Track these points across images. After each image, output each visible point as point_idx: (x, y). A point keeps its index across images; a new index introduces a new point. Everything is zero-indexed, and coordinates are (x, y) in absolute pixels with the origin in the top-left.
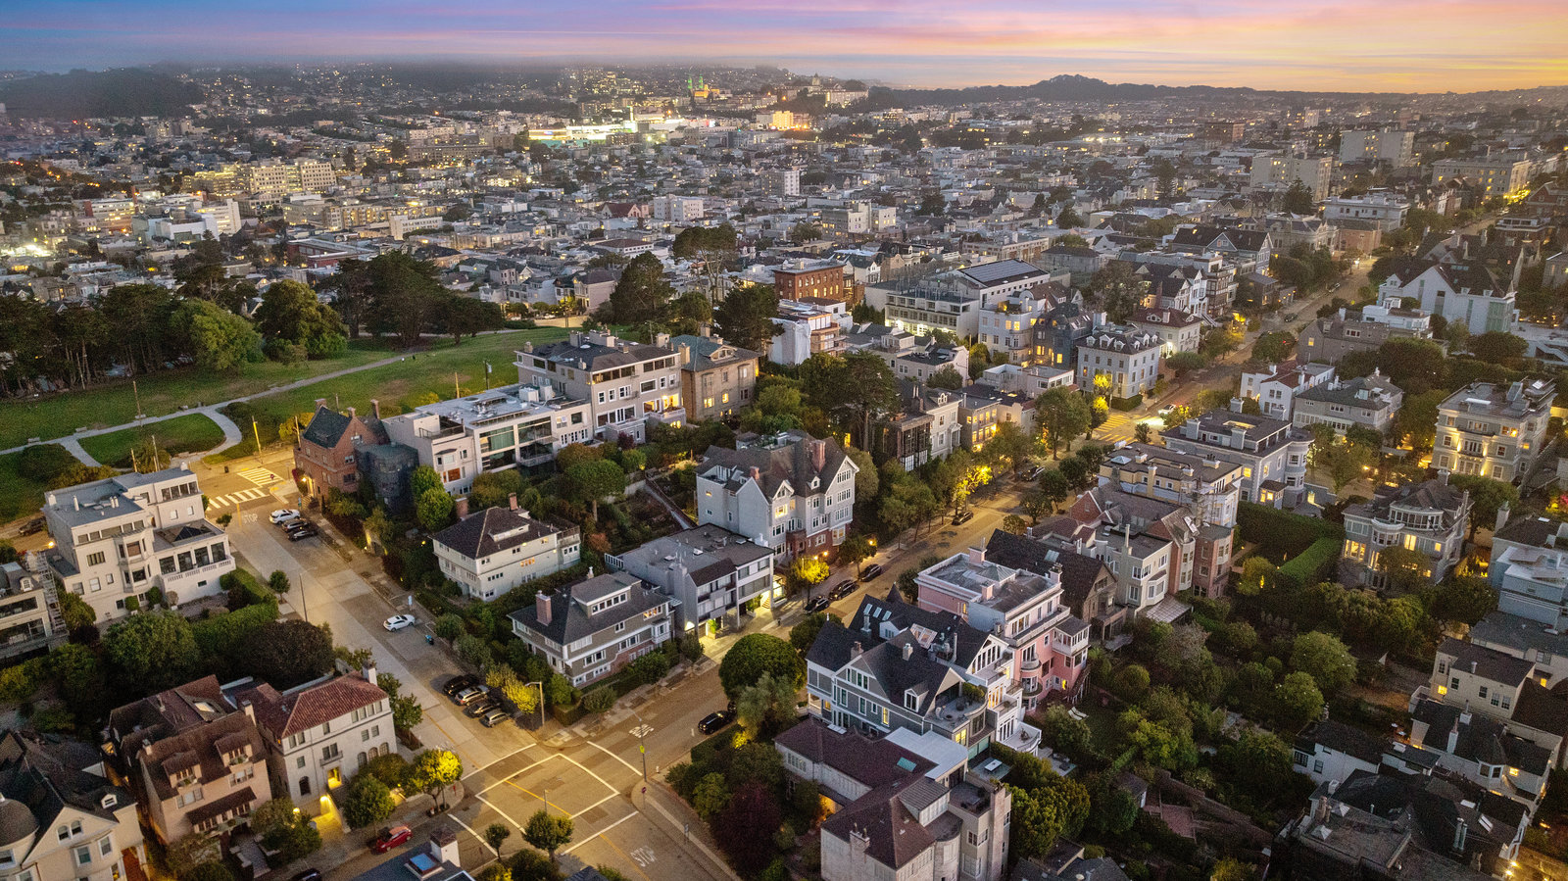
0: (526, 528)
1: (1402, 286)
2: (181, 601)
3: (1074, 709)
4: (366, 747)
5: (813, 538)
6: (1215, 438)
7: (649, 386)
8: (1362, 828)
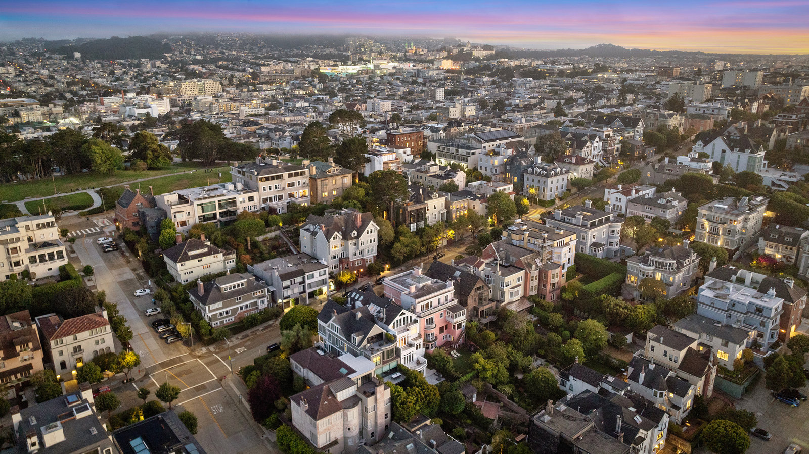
0: (206, 250)
1: (704, 147)
2: (37, 278)
3: (455, 351)
4: (98, 348)
5: (353, 262)
6: (570, 220)
7: (290, 185)
8: (569, 418)
